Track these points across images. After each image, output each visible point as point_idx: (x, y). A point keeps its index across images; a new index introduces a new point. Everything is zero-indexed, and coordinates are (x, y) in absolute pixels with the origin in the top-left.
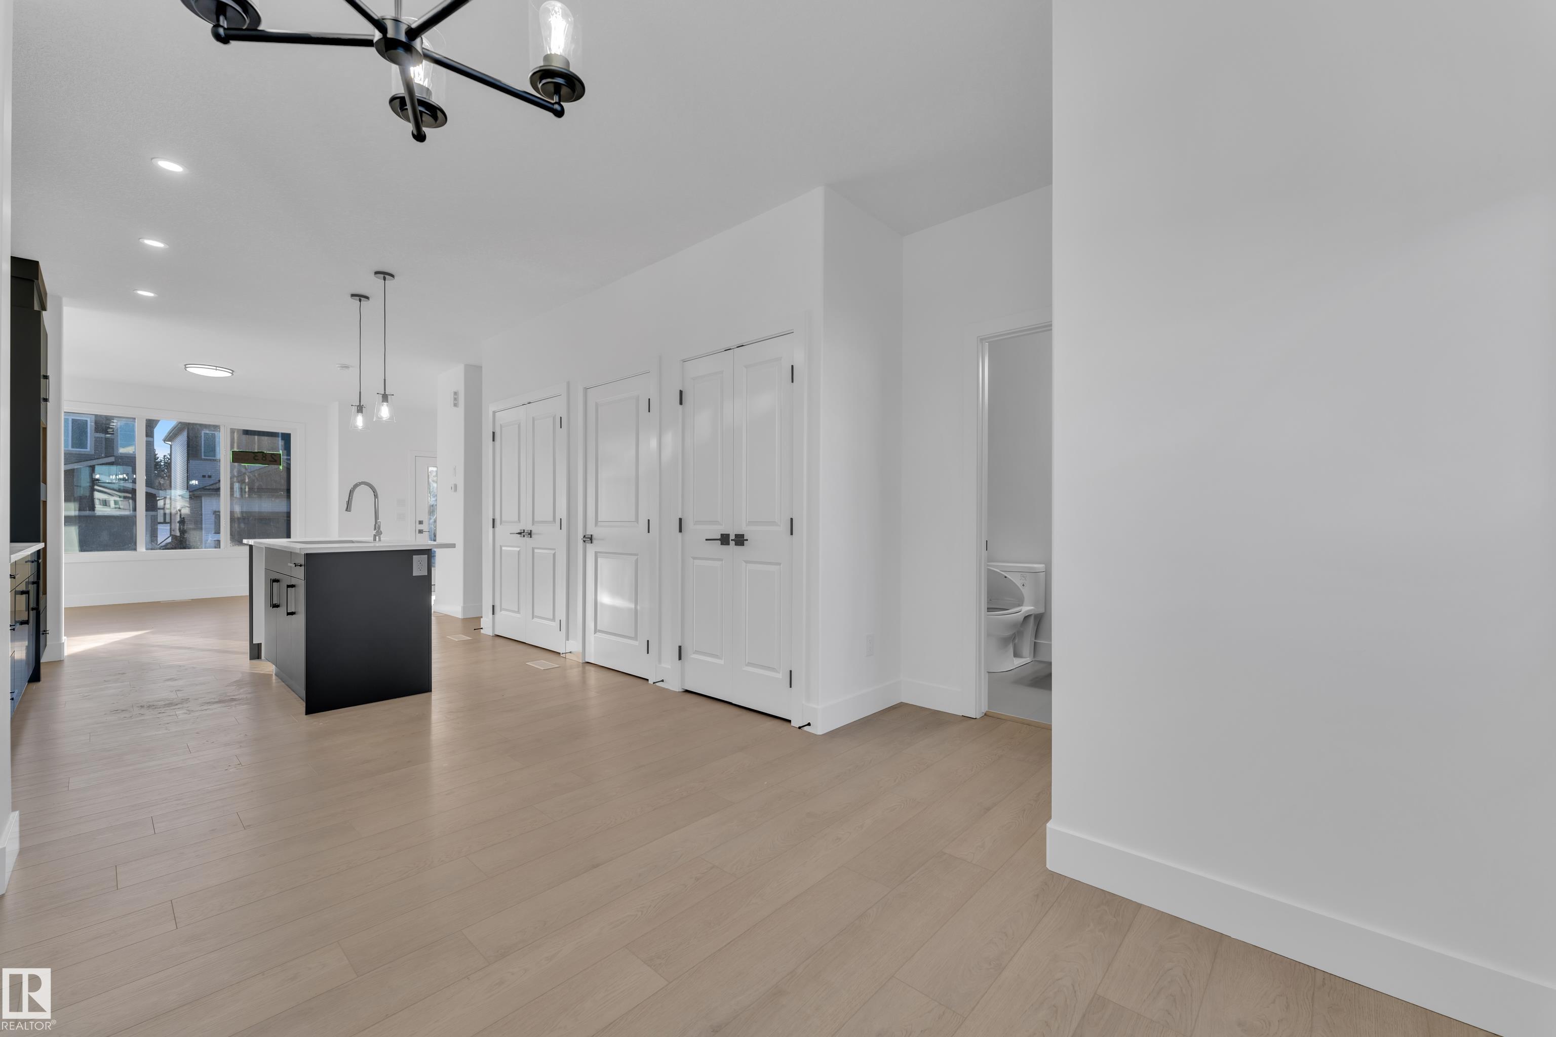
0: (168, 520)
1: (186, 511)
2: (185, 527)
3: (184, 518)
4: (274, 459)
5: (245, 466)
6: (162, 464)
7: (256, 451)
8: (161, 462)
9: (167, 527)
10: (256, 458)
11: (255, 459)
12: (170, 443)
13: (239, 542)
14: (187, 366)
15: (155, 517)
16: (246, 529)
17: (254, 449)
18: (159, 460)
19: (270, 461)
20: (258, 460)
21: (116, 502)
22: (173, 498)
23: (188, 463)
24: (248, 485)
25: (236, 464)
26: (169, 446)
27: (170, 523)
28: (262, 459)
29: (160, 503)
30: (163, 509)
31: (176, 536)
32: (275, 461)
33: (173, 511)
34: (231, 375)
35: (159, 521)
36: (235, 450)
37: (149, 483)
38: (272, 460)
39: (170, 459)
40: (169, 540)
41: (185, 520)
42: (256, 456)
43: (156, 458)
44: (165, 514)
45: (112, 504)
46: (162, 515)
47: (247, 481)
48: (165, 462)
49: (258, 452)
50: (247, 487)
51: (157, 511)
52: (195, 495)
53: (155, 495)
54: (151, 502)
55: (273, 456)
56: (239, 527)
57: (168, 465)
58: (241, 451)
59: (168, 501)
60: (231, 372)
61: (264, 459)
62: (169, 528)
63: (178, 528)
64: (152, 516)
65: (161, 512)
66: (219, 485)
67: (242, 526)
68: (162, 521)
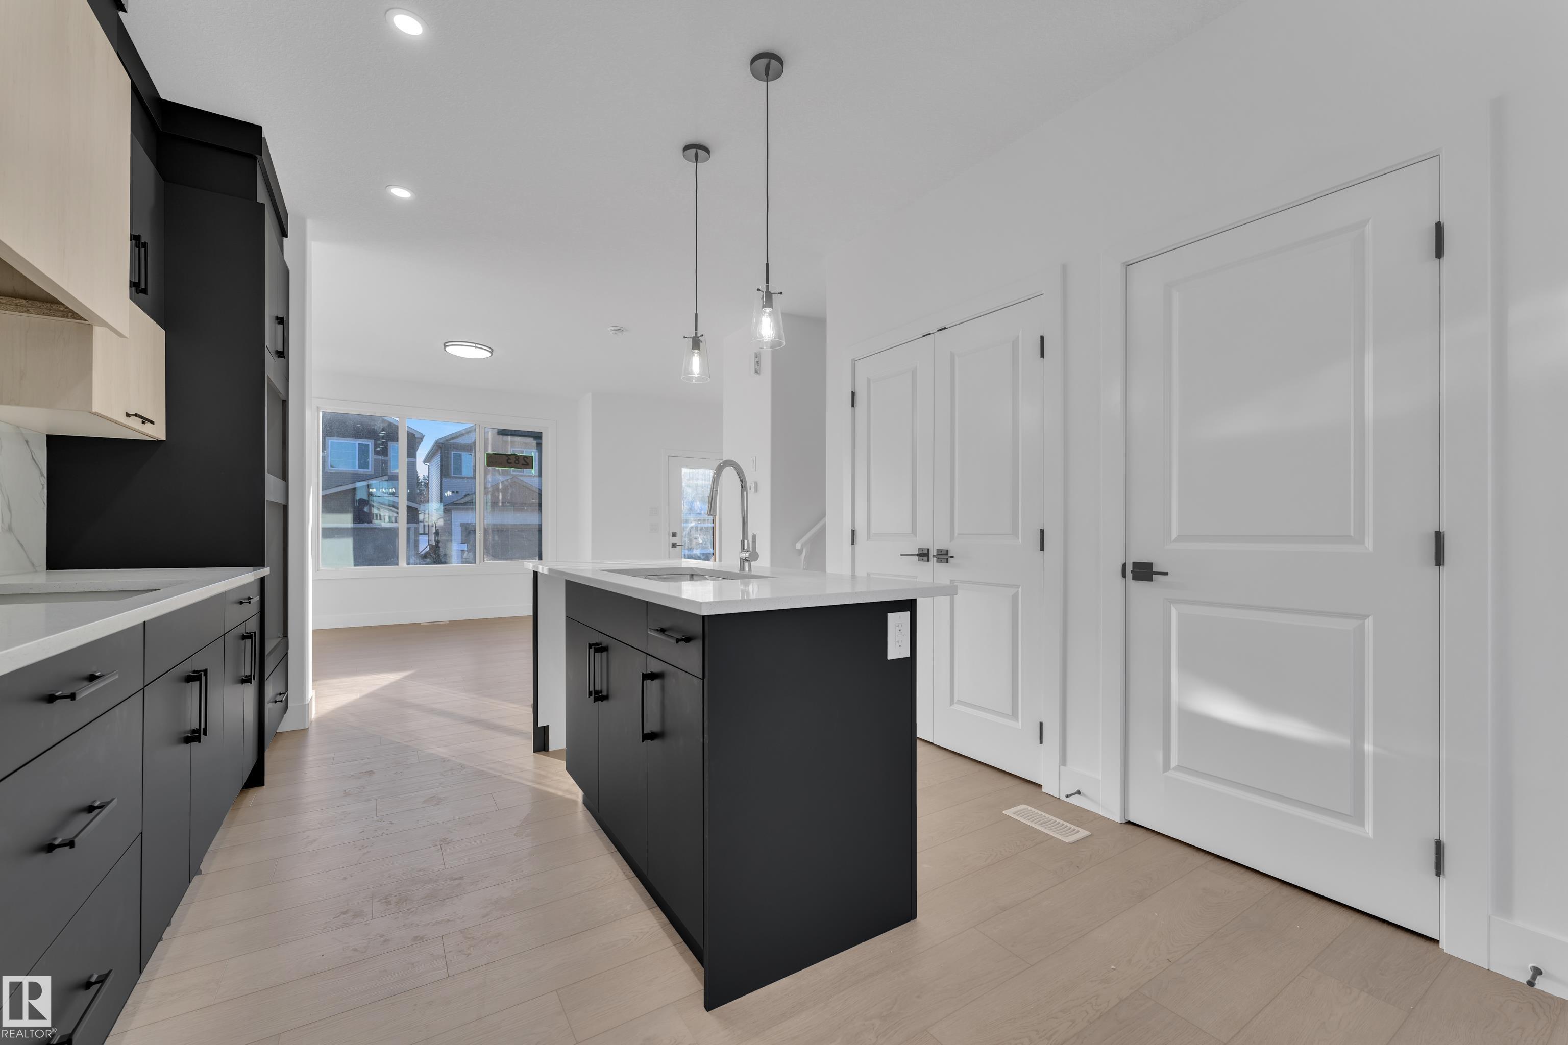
0: (427, 532)
1: (441, 523)
2: (439, 539)
3: (438, 530)
4: (525, 462)
5: (499, 470)
6: (423, 484)
7: (509, 453)
8: (421, 482)
9: (425, 538)
10: (509, 461)
11: (509, 463)
12: (428, 464)
13: (493, 556)
14: (446, 345)
15: (417, 529)
16: (500, 542)
17: (508, 452)
18: (420, 481)
19: (523, 465)
20: (511, 463)
21: (390, 517)
22: (430, 513)
23: (441, 480)
24: (502, 492)
25: (490, 468)
26: (427, 466)
27: (428, 534)
28: (515, 462)
29: (421, 517)
30: (423, 522)
31: (432, 546)
32: (528, 464)
33: (430, 524)
34: (489, 354)
35: (420, 532)
36: (490, 452)
37: (410, 498)
38: (525, 463)
39: (428, 480)
40: (428, 549)
41: (440, 532)
42: (509, 459)
43: (418, 479)
44: (424, 526)
45: (387, 519)
46: (422, 527)
47: (500, 487)
48: (424, 483)
49: (512, 454)
50: (501, 494)
51: (418, 523)
52: (449, 507)
53: (417, 509)
54: (413, 515)
55: (525, 459)
56: (493, 540)
57: (427, 485)
58: (495, 454)
59: (427, 516)
60: (490, 350)
61: (517, 462)
62: (427, 538)
63: (434, 539)
64: (415, 528)
65: (421, 524)
66: (474, 497)
67: (496, 538)
68: (423, 532)
